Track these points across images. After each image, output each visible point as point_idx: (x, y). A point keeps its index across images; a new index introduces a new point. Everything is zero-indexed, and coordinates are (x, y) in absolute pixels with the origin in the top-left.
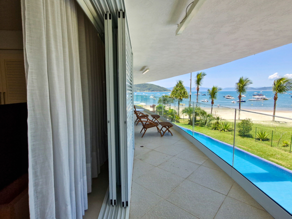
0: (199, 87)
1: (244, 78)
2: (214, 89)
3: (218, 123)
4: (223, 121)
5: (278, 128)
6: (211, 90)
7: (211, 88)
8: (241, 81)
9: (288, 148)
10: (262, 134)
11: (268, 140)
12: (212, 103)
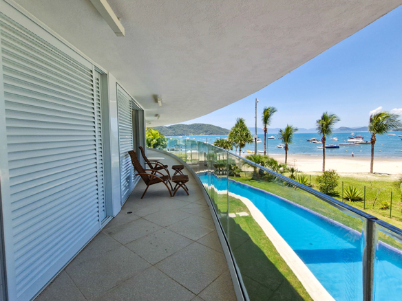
0: (268, 127)
1: (328, 114)
2: (288, 129)
3: (292, 176)
4: (299, 174)
5: (375, 182)
6: (284, 131)
7: (284, 128)
8: (324, 118)
9: (388, 212)
10: (351, 191)
11: (360, 200)
12: (286, 148)
